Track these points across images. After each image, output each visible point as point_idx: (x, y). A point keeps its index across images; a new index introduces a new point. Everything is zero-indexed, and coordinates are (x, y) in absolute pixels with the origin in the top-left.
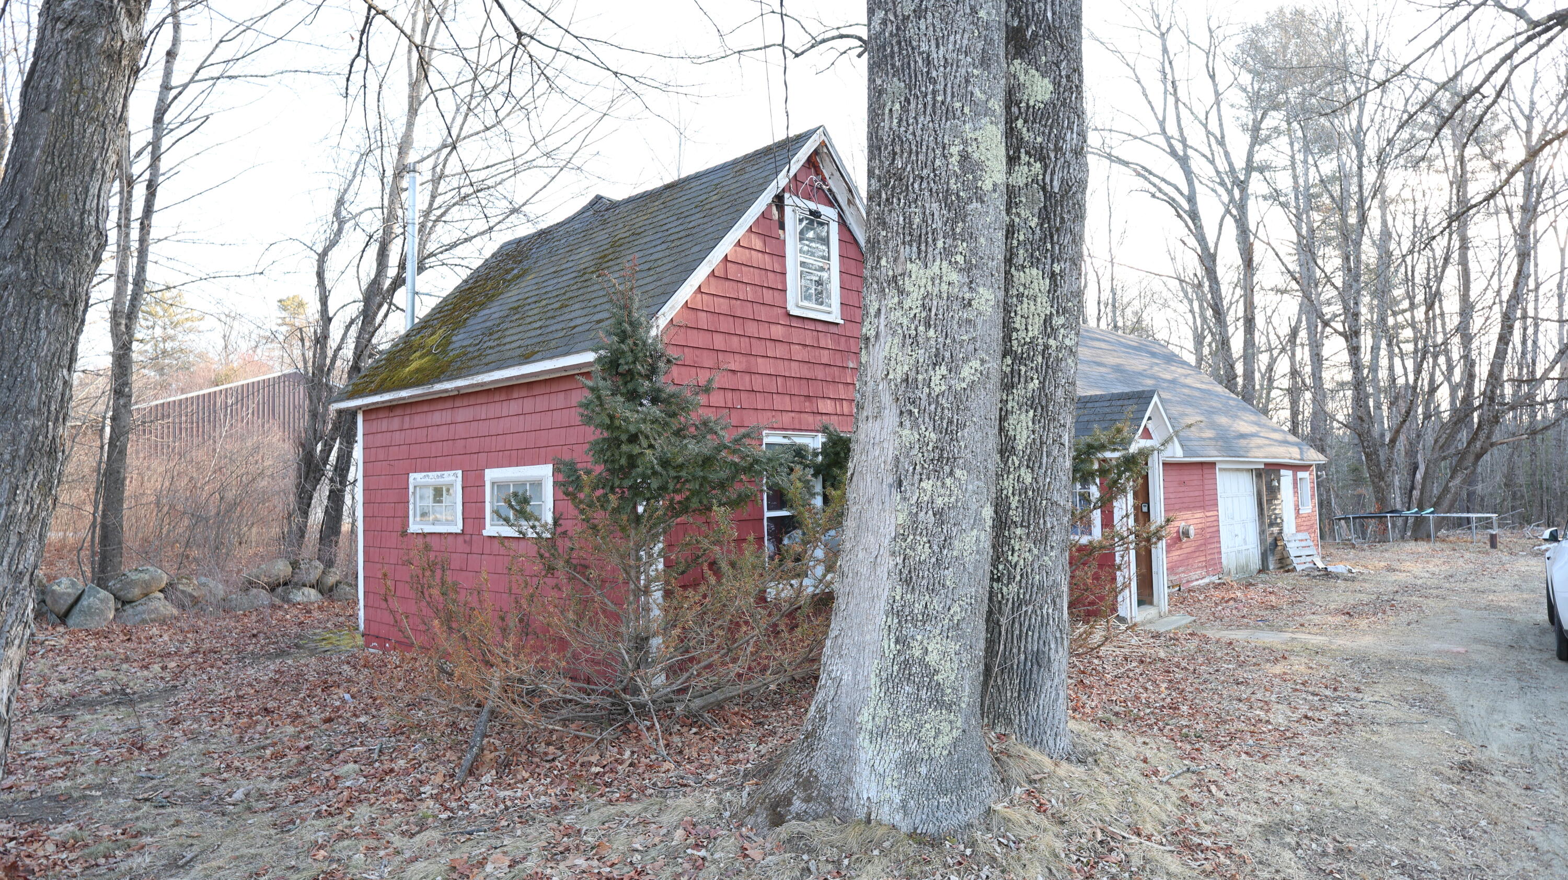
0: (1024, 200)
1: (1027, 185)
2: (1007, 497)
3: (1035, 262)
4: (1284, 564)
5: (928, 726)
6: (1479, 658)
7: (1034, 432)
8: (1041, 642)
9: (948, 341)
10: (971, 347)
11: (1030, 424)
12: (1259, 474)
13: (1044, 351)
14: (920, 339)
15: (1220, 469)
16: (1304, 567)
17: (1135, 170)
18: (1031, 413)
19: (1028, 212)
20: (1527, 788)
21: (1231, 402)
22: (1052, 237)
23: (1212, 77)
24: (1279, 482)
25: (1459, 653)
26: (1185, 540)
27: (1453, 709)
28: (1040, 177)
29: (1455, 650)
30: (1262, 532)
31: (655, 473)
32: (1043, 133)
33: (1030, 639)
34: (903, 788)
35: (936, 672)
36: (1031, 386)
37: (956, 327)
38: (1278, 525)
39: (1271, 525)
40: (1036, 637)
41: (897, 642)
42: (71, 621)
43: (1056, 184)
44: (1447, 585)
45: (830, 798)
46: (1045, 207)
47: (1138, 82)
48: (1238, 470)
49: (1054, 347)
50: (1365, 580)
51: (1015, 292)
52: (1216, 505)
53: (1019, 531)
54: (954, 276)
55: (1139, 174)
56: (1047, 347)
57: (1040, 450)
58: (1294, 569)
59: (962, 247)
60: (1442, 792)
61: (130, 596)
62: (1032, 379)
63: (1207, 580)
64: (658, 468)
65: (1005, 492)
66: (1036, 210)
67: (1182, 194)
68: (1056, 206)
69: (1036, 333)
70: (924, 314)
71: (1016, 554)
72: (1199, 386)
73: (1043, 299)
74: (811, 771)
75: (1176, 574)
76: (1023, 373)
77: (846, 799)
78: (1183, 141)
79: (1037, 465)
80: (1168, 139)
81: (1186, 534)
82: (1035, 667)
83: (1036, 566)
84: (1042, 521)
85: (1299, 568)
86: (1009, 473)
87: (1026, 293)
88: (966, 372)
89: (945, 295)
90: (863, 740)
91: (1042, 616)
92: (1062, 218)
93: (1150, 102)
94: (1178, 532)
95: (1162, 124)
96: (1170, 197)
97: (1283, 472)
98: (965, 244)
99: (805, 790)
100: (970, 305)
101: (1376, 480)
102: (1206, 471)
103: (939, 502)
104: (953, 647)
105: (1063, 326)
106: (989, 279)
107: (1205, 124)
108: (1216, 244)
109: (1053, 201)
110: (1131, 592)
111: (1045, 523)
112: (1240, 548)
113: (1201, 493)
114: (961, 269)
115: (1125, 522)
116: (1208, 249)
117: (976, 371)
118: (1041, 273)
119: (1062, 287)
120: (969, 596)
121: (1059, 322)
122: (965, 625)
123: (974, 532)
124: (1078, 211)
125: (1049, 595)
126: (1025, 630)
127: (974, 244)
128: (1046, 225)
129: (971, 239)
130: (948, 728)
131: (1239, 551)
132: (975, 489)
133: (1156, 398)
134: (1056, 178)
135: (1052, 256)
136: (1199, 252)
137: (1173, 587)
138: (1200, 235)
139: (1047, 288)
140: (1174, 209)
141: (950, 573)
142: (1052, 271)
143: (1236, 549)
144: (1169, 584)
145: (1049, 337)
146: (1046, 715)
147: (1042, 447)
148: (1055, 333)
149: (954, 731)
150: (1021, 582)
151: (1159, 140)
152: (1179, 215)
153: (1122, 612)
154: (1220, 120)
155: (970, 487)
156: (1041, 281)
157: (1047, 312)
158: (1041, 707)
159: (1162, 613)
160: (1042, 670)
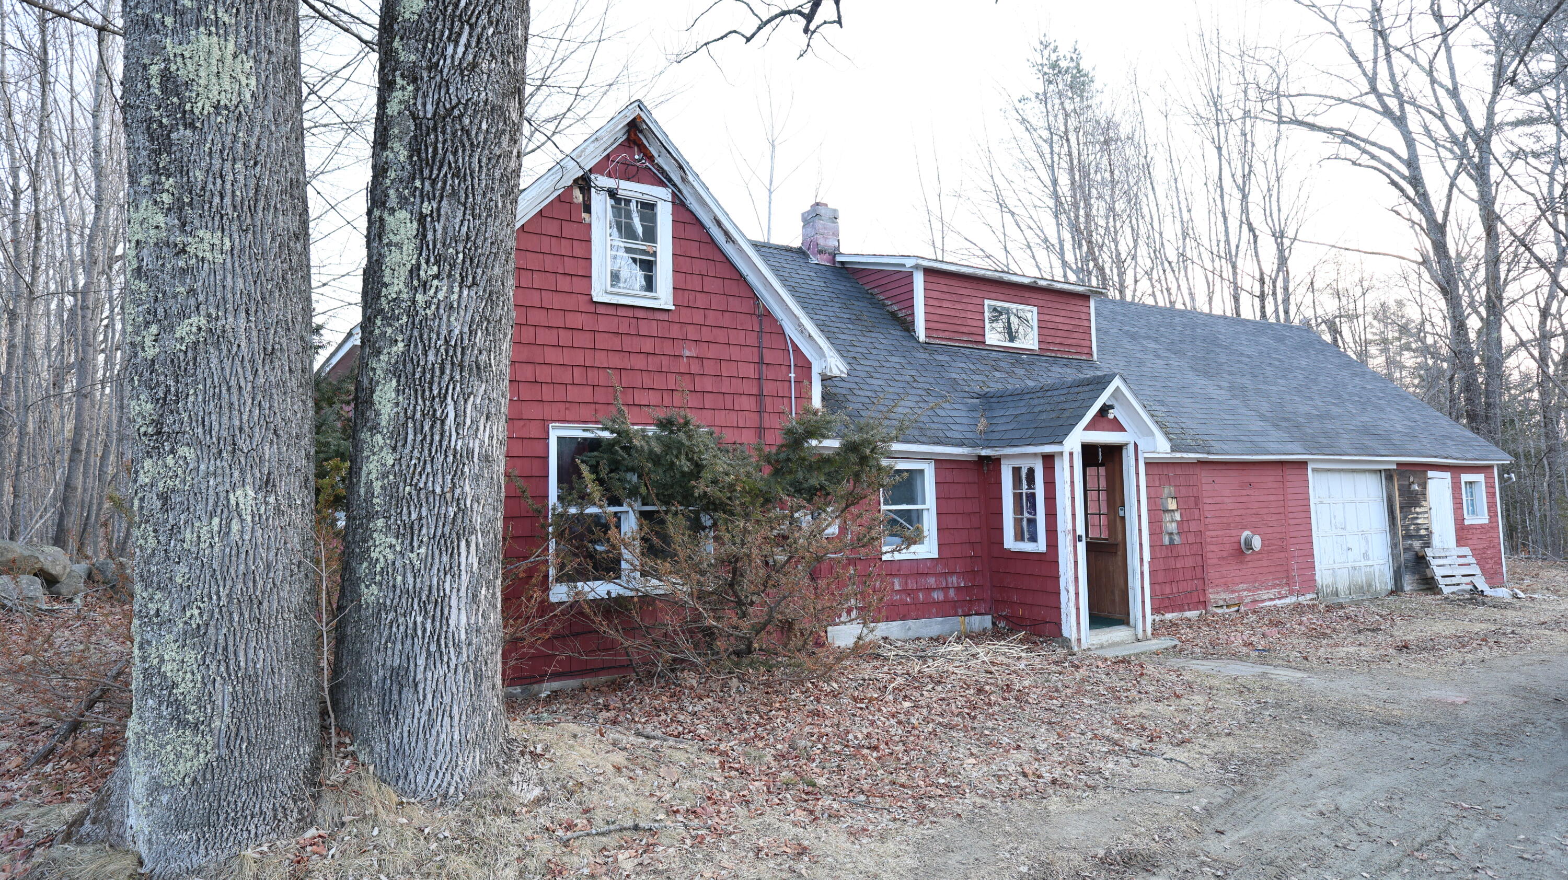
0: (396, 131)
1: (399, 113)
2: (373, 482)
3: (403, 202)
4: (1429, 585)
6: (1467, 711)
7: (398, 405)
8: (404, 657)
9: (160, 295)
10: (192, 301)
11: (393, 395)
12: (1389, 475)
13: (410, 307)
14: (136, 295)
15: (1313, 470)
16: (1455, 589)
17: (1340, 137)
18: (395, 382)
19: (399, 145)
22: (421, 172)
23: (1439, 18)
24: (1424, 486)
25: (1453, 703)
26: (1249, 553)
27: (1273, 777)
28: (411, 102)
30: (1394, 546)
32: (417, 50)
34: (150, 818)
35: (175, 685)
36: (395, 349)
37: (167, 278)
38: (1421, 537)
39: (1411, 537)
40: (397, 651)
41: (140, 649)
43: (430, 109)
45: (111, 822)
46: (415, 136)
48: (1353, 471)
49: (422, 303)
51: (387, 241)
52: (1308, 512)
53: (381, 523)
54: (160, 219)
55: (1344, 141)
56: (414, 302)
57: (405, 424)
58: (1441, 591)
59: (169, 183)
62: (397, 341)
63: (1287, 601)
65: (371, 476)
66: (406, 140)
67: (1399, 158)
68: (428, 134)
69: (402, 286)
70: (137, 266)
71: (378, 550)
73: (410, 247)
75: (1233, 592)
76: (388, 335)
78: (1398, 94)
79: (400, 444)
80: (1381, 97)
81: (1250, 546)
82: (396, 687)
83: (399, 565)
84: (405, 511)
85: (1446, 591)
86: (375, 454)
87: (394, 240)
88: (180, 331)
89: (153, 241)
90: (130, 761)
91: (407, 626)
92: (436, 148)
93: (1356, 58)
94: (1238, 544)
95: (1373, 81)
97: (1430, 474)
98: (172, 180)
100: (184, 251)
102: (1290, 472)
103: (161, 486)
104: (191, 656)
105: (437, 277)
106: (217, 218)
107: (1430, 73)
108: (1446, 214)
109: (424, 128)
110: (1078, 609)
111: (410, 513)
112: (1356, 564)
113: (1281, 497)
114: (169, 209)
115: (1070, 527)
116: (1435, 221)
117: (200, 329)
118: (409, 216)
119: (435, 231)
120: (215, 597)
121: (429, 273)
122: (212, 630)
123: (216, 521)
124: (465, 139)
125: (416, 601)
126: (383, 641)
127: (185, 179)
128: (415, 158)
129: (181, 172)
130: (192, 752)
131: (1354, 568)
132: (211, 469)
133: (1117, 382)
134: (429, 101)
135: (422, 193)
136: (1424, 225)
137: (1228, 606)
138: (1423, 202)
139: (415, 232)
140: (1388, 176)
141: (182, 569)
142: (421, 213)
143: (1349, 565)
144: (1221, 603)
145: (416, 291)
146: (413, 744)
147: (406, 422)
148: (425, 285)
149: (202, 755)
150: (381, 584)
151: (1371, 100)
152: (1394, 183)
153: (1065, 633)
154: (1452, 68)
155: (203, 467)
156: (409, 225)
157: (414, 262)
158: (405, 735)
159: (1140, 636)
160: (405, 690)
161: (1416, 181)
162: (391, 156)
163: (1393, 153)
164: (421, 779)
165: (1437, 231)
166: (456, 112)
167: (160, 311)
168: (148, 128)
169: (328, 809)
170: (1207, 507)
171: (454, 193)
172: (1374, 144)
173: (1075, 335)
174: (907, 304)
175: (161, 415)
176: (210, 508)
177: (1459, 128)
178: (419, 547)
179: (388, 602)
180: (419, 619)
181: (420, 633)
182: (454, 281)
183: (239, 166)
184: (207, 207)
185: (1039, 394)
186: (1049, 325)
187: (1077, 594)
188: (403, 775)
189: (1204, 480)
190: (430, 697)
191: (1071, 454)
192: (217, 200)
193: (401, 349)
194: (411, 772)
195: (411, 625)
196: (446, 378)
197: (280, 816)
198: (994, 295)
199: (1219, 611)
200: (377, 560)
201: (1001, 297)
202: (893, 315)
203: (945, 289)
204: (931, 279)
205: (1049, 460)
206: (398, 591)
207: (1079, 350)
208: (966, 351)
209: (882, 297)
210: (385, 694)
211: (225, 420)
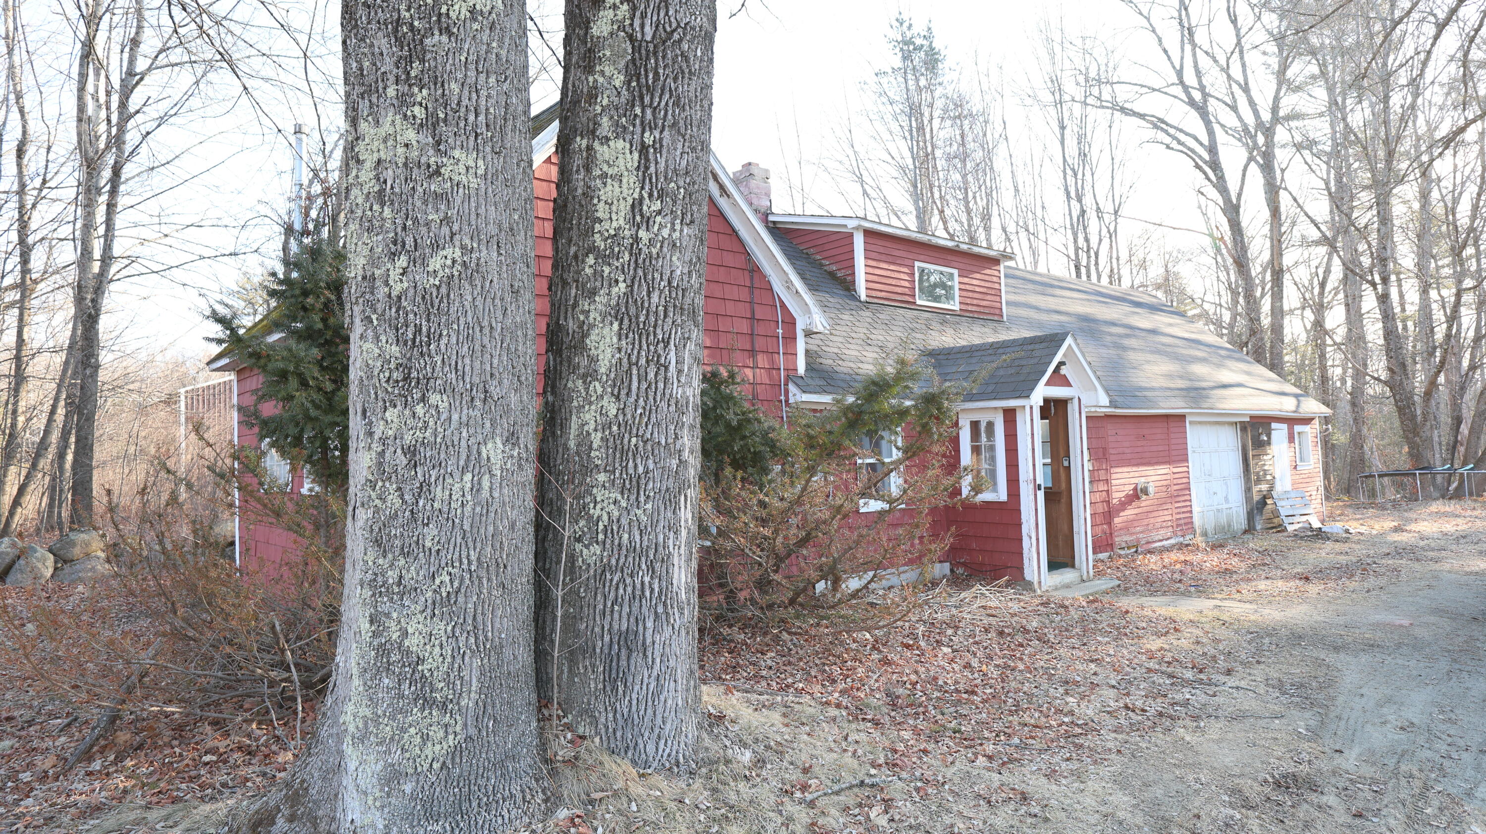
0: (608, 53)
1: (612, 34)
2: (588, 434)
3: (621, 132)
4: (1274, 524)
5: (412, 731)
6: (1419, 632)
7: (619, 350)
8: (632, 620)
9: (409, 223)
10: (445, 230)
11: (615, 340)
12: (1243, 427)
13: (632, 245)
14: (375, 222)
15: (1190, 422)
16: (1296, 526)
17: (1152, 123)
18: (616, 326)
19: (612, 68)
20: (1359, 815)
21: (1223, 353)
22: (641, 99)
23: (1234, 21)
24: (1269, 436)
25: (1401, 626)
26: (1144, 497)
27: (1333, 699)
28: (627, 22)
29: (1398, 622)
30: (1248, 490)
31: (309, 418)
33: (616, 616)
34: (386, 810)
35: (420, 660)
36: (615, 290)
37: (418, 203)
38: (1267, 481)
39: (1258, 481)
40: (624, 614)
41: (372, 622)
42: (8, 580)
43: (649, 31)
44: (1454, 547)
45: (316, 818)
46: (633, 60)
47: (1154, 31)
48: (1213, 423)
49: (645, 240)
50: (1358, 542)
51: (599, 172)
52: (1187, 460)
53: (602, 477)
54: (411, 135)
55: (1156, 127)
56: (636, 239)
57: (629, 371)
58: (1285, 530)
59: (421, 95)
60: (1214, 820)
61: (70, 556)
62: (617, 281)
63: (1172, 541)
64: (313, 413)
65: (586, 428)
66: (622, 64)
67: (1201, 144)
68: (647, 58)
69: (622, 222)
70: (376, 189)
71: (599, 506)
72: (1186, 335)
73: (630, 180)
74: (303, 781)
75: (1132, 534)
76: (605, 274)
77: (333, 819)
78: (1202, 88)
79: (623, 392)
80: (1186, 89)
81: (1145, 491)
82: (624, 652)
83: (624, 522)
84: (631, 464)
85: (1290, 528)
86: (590, 403)
87: (610, 173)
88: (435, 263)
89: (401, 161)
90: (348, 748)
91: (634, 587)
92: (656, 74)
93: (1165, 51)
94: (1135, 489)
95: (1180, 73)
96: (1189, 149)
97: (1274, 425)
98: (425, 92)
99: (292, 807)
100: (438, 173)
101: (1410, 436)
102: (1172, 424)
103: (408, 438)
104: (440, 628)
105: (659, 213)
106: (472, 138)
107: (1226, 70)
108: (1239, 195)
109: (643, 52)
110: (1038, 554)
111: (636, 466)
112: (1220, 507)
113: (1167, 448)
114: (421, 125)
115: (1032, 477)
116: (1231, 202)
117: (454, 261)
118: (628, 146)
119: (657, 163)
120: (465, 561)
121: (653, 208)
122: (461, 599)
123: (468, 477)
124: (684, 65)
125: (643, 559)
126: (609, 604)
127: (440, 92)
128: (634, 84)
129: (435, 84)
130: (441, 734)
131: (1218, 510)
132: (464, 418)
133: (1069, 341)
134: (648, 22)
135: (642, 123)
136: (1221, 203)
137: (1129, 548)
138: (1221, 186)
139: (636, 164)
140: (1194, 160)
141: (431, 531)
142: (643, 143)
143: (1214, 508)
144: (1124, 545)
145: (639, 228)
146: (642, 713)
147: (630, 368)
148: (648, 222)
149: (451, 737)
150: (604, 543)
151: (1178, 91)
152: (1197, 166)
153: (1028, 576)
154: (1244, 65)
155: (455, 417)
156: (628, 156)
157: (636, 196)
158: (634, 702)
159: (1085, 577)
160: (634, 654)
161: (1215, 165)
162: (601, 80)
163: (1196, 139)
164: (651, 748)
165: (1232, 210)
166: (676, 36)
167: (409, 241)
168: (396, 31)
169: (571, 787)
170: (1112, 457)
171: (674, 125)
172: (1181, 131)
173: (989, 297)
174: (847, 264)
175: (410, 359)
176: (462, 463)
177: (1250, 120)
178: (646, 503)
179: (613, 562)
180: (647, 579)
181: (648, 594)
182: (675, 218)
183: (492, 80)
184: (462, 124)
185: (990, 352)
186: (968, 287)
187: (1038, 540)
188: (632, 745)
189: (1110, 433)
190: (658, 660)
191: (1031, 408)
192: (472, 118)
193: (623, 290)
194: (640, 741)
195: (638, 586)
196: (669, 321)
197: (528, 797)
198: (922, 257)
199: (1122, 552)
200: (599, 518)
201: (928, 259)
202: (832, 275)
203: (882, 250)
204: (871, 241)
205: (1010, 415)
206: (624, 552)
207: (992, 311)
208: (901, 311)
209: (818, 257)
210: (610, 660)
211: (477, 364)
